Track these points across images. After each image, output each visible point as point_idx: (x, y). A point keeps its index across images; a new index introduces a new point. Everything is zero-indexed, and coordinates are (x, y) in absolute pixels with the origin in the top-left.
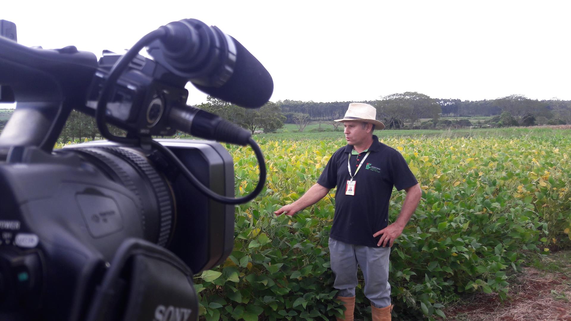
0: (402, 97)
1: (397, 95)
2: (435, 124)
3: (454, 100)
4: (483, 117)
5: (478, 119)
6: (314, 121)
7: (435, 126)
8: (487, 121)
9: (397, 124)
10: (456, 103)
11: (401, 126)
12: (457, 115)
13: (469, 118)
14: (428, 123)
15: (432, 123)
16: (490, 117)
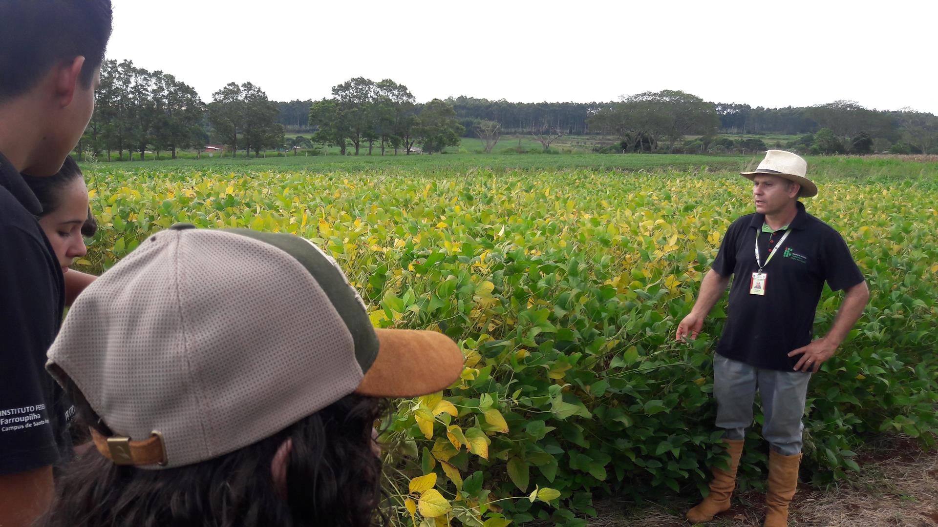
0: (658, 98)
1: (649, 94)
2: (706, 144)
3: (740, 106)
4: (786, 137)
5: (777, 139)
6: (507, 133)
7: (706, 149)
8: (791, 143)
9: (646, 145)
10: (742, 111)
11: (653, 147)
12: (743, 131)
13: (761, 136)
14: (695, 143)
15: (702, 143)
16: (797, 136)
